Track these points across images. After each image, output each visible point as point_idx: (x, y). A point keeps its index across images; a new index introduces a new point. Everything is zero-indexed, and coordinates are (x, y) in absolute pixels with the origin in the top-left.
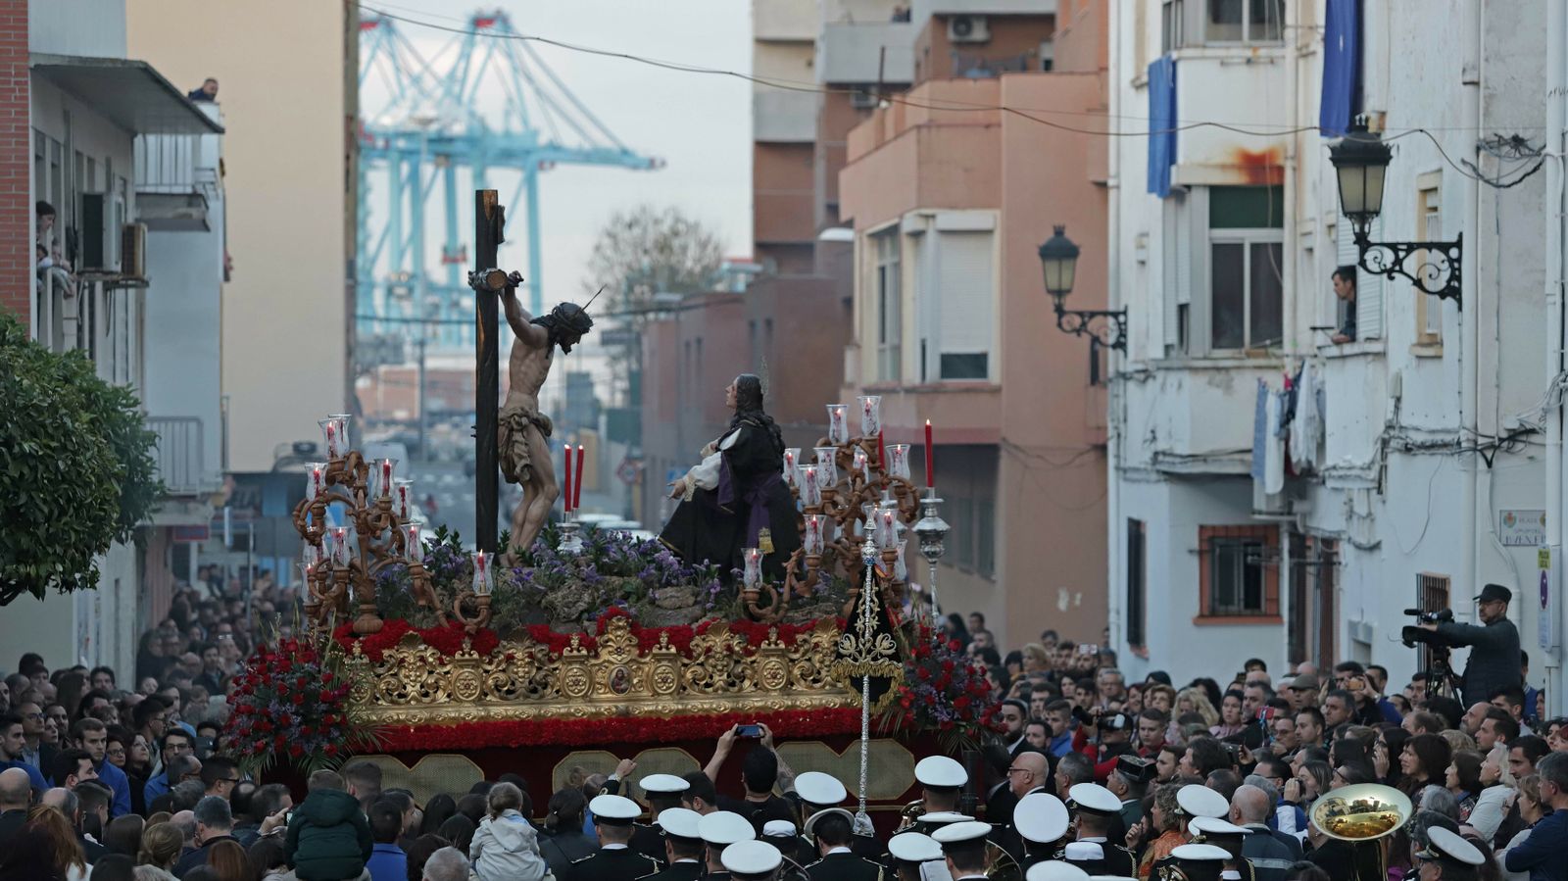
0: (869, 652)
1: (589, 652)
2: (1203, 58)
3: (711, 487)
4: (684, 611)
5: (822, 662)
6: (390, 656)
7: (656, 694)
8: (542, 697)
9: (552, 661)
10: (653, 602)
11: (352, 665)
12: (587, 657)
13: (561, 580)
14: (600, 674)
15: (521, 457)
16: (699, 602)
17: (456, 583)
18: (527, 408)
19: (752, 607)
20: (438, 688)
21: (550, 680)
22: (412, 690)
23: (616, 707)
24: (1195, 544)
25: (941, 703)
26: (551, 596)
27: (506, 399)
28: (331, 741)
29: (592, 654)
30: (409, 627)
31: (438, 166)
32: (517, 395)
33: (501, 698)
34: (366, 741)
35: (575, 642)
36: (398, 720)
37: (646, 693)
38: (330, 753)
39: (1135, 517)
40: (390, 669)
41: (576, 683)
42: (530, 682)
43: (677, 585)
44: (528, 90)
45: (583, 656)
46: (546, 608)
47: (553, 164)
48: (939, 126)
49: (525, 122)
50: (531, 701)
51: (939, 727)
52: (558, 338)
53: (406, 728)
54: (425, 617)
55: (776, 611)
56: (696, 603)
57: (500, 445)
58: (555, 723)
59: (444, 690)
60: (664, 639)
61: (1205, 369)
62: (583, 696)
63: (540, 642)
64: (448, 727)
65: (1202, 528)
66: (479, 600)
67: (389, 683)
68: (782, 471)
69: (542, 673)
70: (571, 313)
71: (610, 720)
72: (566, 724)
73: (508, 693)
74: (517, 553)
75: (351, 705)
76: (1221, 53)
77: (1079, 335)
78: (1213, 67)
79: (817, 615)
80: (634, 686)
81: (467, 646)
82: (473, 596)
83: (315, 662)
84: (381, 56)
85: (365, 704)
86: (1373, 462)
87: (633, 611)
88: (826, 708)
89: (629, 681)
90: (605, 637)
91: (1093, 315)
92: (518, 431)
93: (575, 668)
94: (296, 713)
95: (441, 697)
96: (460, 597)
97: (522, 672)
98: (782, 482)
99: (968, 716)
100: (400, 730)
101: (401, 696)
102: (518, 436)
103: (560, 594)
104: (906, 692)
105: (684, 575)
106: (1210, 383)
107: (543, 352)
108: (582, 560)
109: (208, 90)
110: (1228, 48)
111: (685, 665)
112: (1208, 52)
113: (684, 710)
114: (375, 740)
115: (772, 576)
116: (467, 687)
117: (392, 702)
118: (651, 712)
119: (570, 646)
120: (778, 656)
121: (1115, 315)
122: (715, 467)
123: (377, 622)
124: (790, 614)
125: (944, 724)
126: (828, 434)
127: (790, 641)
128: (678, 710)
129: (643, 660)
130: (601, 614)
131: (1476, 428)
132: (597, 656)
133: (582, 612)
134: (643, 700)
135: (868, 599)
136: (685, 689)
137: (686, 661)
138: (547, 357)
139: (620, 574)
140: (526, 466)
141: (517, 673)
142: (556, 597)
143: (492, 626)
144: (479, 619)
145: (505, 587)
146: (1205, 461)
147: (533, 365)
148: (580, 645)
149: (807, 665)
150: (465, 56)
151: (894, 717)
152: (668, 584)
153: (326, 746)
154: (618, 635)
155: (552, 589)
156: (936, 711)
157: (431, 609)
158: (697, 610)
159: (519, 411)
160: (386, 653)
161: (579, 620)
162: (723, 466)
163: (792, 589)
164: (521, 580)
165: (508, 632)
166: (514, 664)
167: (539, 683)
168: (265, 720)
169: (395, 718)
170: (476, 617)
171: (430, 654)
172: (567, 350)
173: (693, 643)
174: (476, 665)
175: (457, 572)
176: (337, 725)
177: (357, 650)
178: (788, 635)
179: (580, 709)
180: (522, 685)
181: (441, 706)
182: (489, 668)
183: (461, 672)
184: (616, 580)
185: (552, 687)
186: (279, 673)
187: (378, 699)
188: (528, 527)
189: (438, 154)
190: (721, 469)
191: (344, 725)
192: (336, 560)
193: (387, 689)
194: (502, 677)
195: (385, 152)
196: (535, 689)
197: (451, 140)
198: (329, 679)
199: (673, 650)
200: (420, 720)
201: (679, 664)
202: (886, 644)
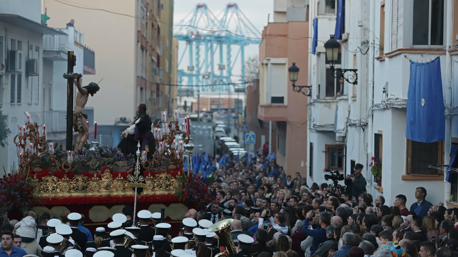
0: (137, 180)
1: (99, 178)
2: (324, 18)
3: (132, 134)
4: (125, 168)
5: (162, 182)
6: (44, 179)
7: (117, 190)
8: (86, 191)
9: (89, 181)
10: (116, 165)
11: (34, 181)
12: (98, 180)
13: (90, 159)
14: (102, 185)
15: (80, 125)
16: (129, 165)
17: (62, 159)
18: (81, 111)
19: (144, 167)
20: (57, 188)
21: (88, 186)
22: (50, 188)
23: (106, 194)
24: (324, 150)
25: (195, 194)
26: (88, 163)
27: (76, 109)
28: (28, 202)
29: (100, 179)
30: (49, 171)
31: (218, 44)
32: (78, 107)
33: (75, 191)
34: (38, 202)
35: (95, 176)
36: (46, 197)
37: (114, 190)
38: (28, 205)
39: (312, 142)
40: (44, 183)
41: (95, 187)
42: (83, 187)
43: (123, 160)
44: (241, 24)
45: (97, 180)
46: (87, 166)
47: (248, 44)
48: (272, 35)
49: (241, 32)
50: (83, 192)
51: (195, 200)
52: (90, 92)
53: (49, 199)
54: (53, 168)
55: (150, 168)
56: (128, 165)
57: (73, 121)
58: (90, 198)
59: (59, 188)
60: (120, 175)
61: (324, 102)
62: (97, 191)
63: (85, 175)
64: (60, 199)
65: (326, 145)
66: (69, 164)
67: (44, 186)
68: (151, 130)
69: (86, 184)
70: (94, 85)
71: (105, 197)
72: (93, 198)
73: (77, 190)
74: (78, 151)
75: (33, 192)
76: (329, 17)
77: (299, 92)
78: (327, 20)
79: (161, 169)
80: (111, 188)
81: (65, 177)
82: (67, 163)
83: (24, 180)
84: (204, 15)
85: (37, 192)
86: (344, 129)
87: (111, 167)
88: (164, 195)
89: (110, 186)
90: (104, 175)
91: (303, 87)
92: (79, 117)
93: (95, 183)
94: (19, 194)
95: (58, 190)
96: (64, 163)
97: (80, 183)
98: (151, 133)
99: (202, 197)
100: (47, 199)
101: (47, 190)
102: (79, 119)
103: (91, 162)
104: (186, 191)
105: (124, 158)
106: (325, 106)
107: (86, 96)
108: (96, 153)
109: (71, 23)
110: (331, 15)
111: (125, 182)
112: (326, 16)
113: (125, 195)
114: (41, 202)
115: (149, 158)
116: (65, 188)
117: (45, 192)
118: (116, 195)
119: (94, 177)
120: (151, 180)
121: (309, 87)
122: (134, 128)
123: (40, 170)
124: (154, 169)
125: (196, 199)
126: (161, 120)
127: (154, 176)
128: (123, 195)
129: (114, 181)
130: (102, 168)
131: (361, 120)
132: (101, 180)
133: (97, 167)
134: (114, 192)
135: (137, 166)
136: (125, 189)
137: (125, 181)
138: (87, 97)
139: (107, 157)
140: (81, 127)
141: (79, 184)
142: (90, 163)
143: (72, 171)
144: (69, 169)
145: (76, 160)
146: (323, 127)
147: (83, 99)
148: (97, 176)
149: (158, 183)
150: (226, 15)
151: (183, 197)
152: (120, 160)
153: (27, 204)
154: (107, 174)
155: (88, 161)
156: (194, 196)
157: (55, 166)
158: (128, 167)
159: (79, 112)
160: (43, 178)
161: (96, 170)
162: (136, 128)
163: (154, 162)
164: (80, 158)
165: (77, 173)
166: (78, 181)
167: (85, 187)
168: (10, 196)
169: (45, 196)
170: (68, 168)
171: (55, 179)
172: (92, 95)
173: (128, 176)
174: (68, 182)
175: (62, 156)
176: (30, 198)
177: (35, 177)
178: (153, 174)
179: (97, 194)
180: (80, 187)
181: (58, 193)
182: (71, 182)
183: (63, 184)
184: (106, 159)
185: (89, 188)
186: (13, 183)
187: (40, 191)
188: (81, 144)
189: (218, 41)
190: (135, 129)
191: (32, 198)
192: (30, 152)
193: (43, 188)
194: (75, 185)
195: (204, 40)
196: (84, 189)
197: (221, 37)
198: (28, 185)
199: (122, 178)
200: (52, 196)
201: (124, 182)
202: (142, 178)
